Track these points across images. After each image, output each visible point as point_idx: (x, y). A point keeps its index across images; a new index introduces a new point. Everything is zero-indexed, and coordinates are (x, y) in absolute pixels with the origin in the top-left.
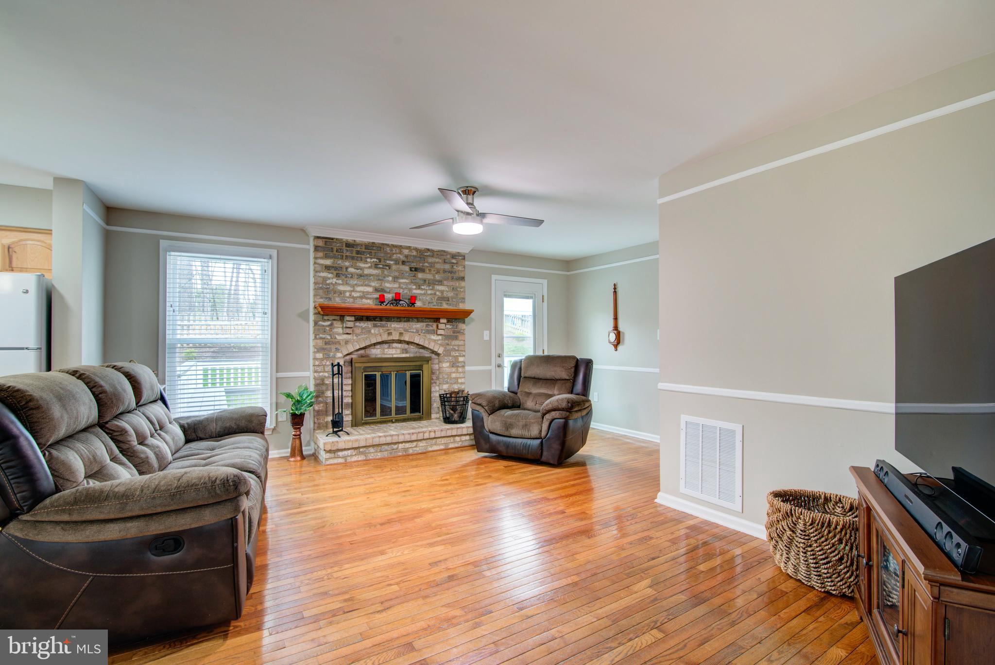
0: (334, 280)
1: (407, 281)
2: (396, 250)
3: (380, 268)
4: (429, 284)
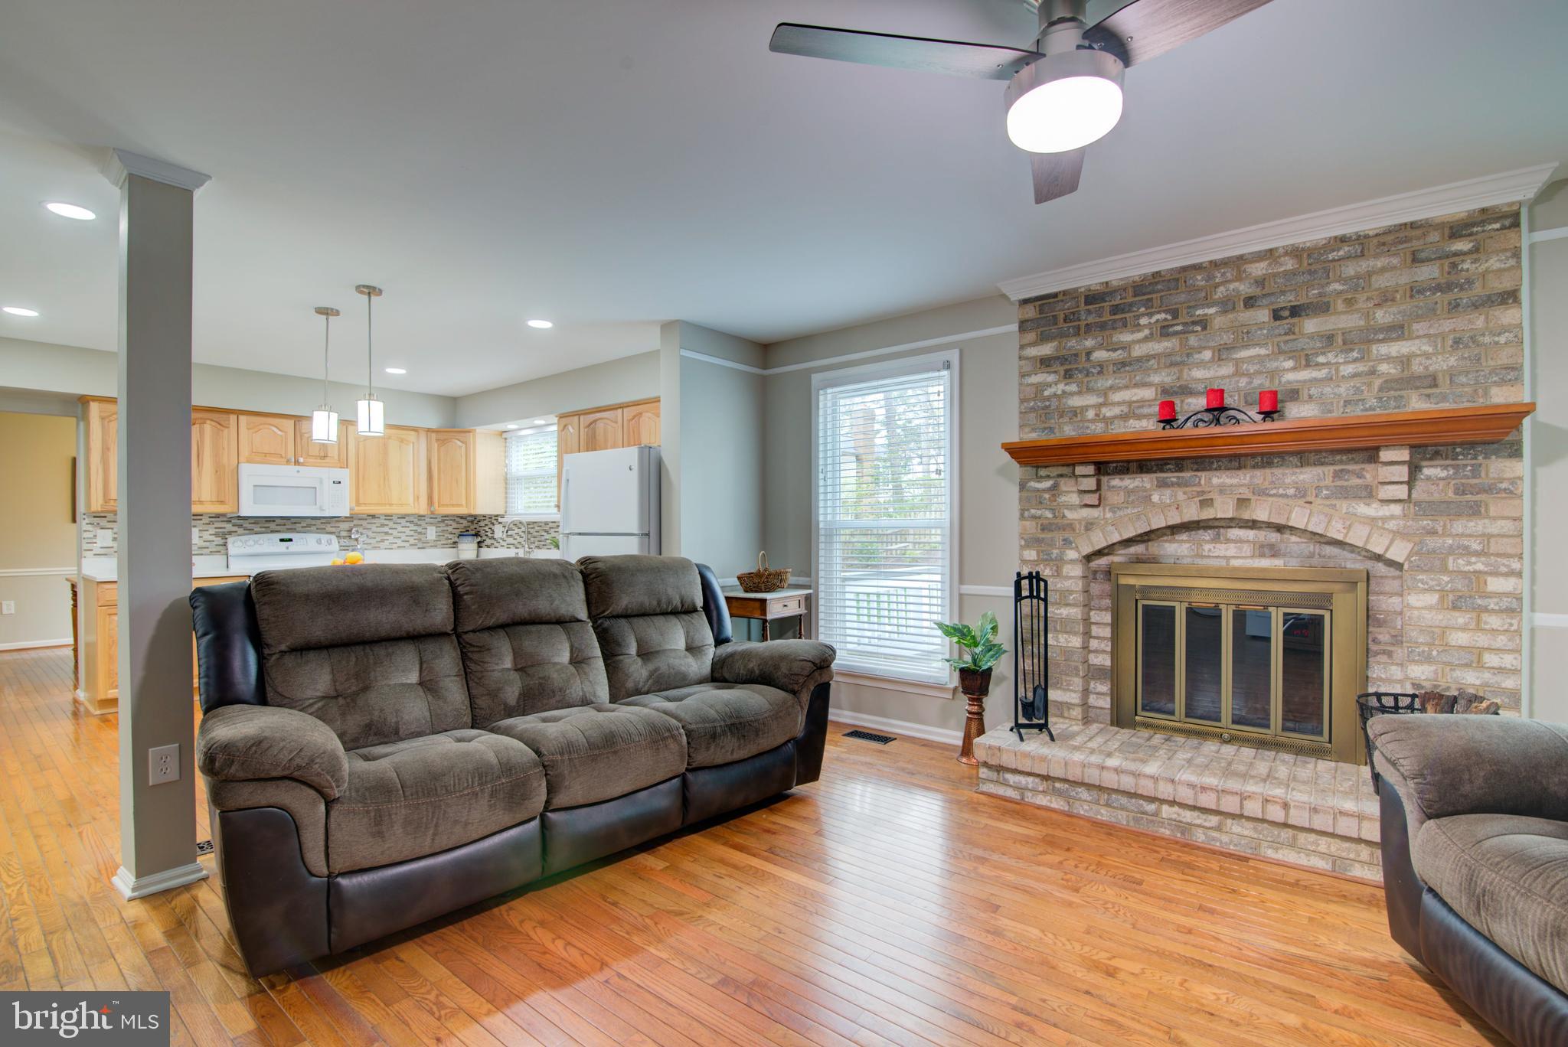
0: (1060, 388)
1: (1263, 351)
2: (1223, 274)
3: (1176, 333)
4: (1348, 345)
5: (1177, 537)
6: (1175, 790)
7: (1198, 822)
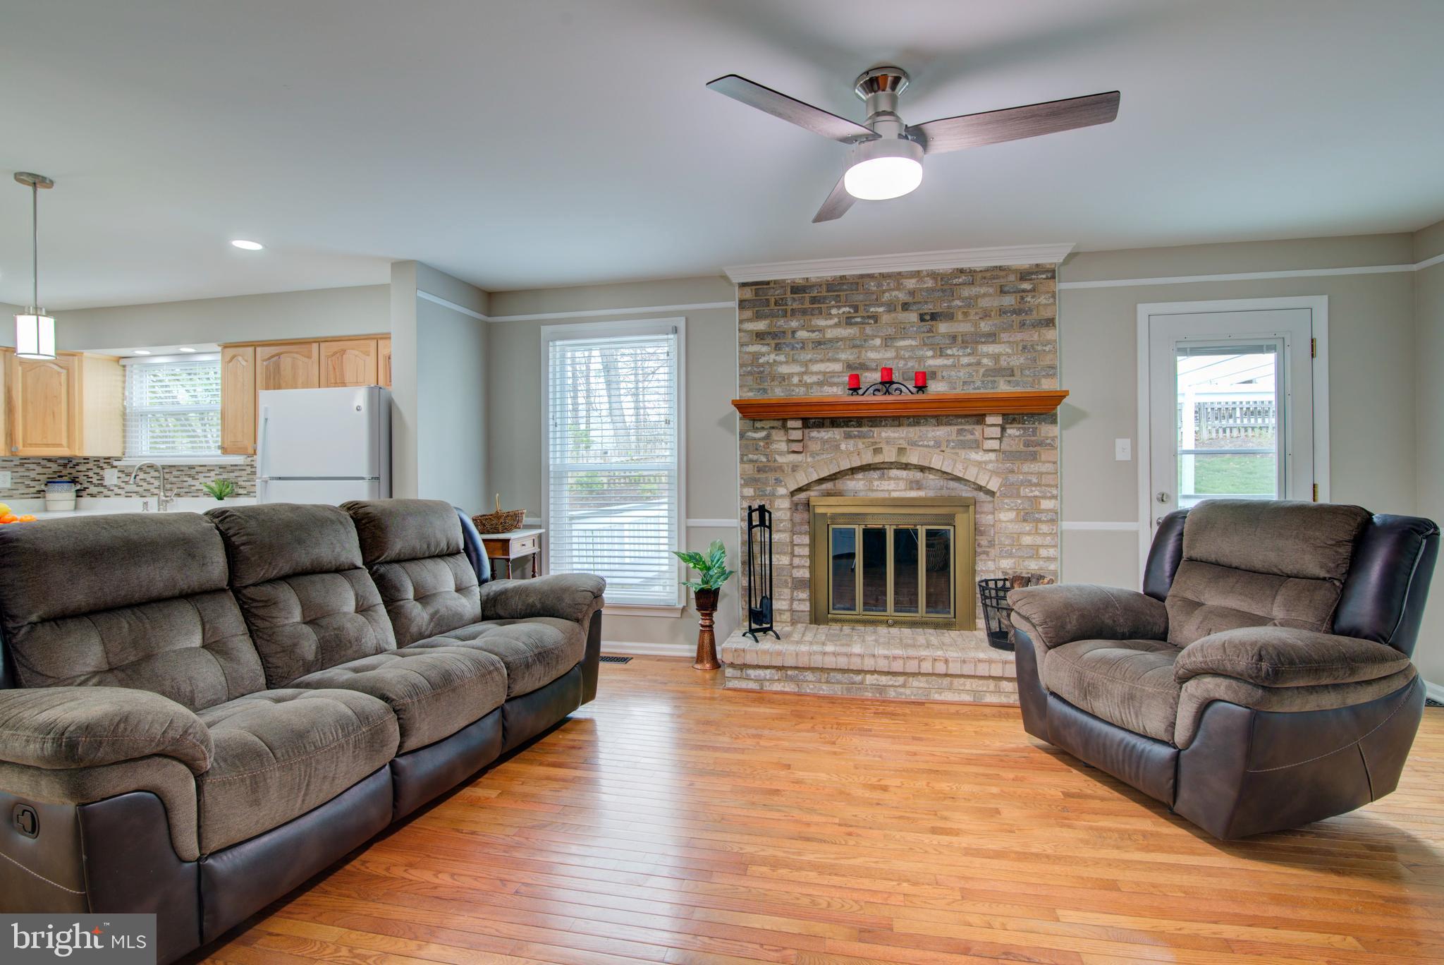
0: (772, 357)
1: (914, 343)
2: (888, 284)
3: (857, 323)
4: (965, 344)
5: (855, 476)
6: (876, 662)
7: (890, 683)
